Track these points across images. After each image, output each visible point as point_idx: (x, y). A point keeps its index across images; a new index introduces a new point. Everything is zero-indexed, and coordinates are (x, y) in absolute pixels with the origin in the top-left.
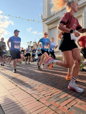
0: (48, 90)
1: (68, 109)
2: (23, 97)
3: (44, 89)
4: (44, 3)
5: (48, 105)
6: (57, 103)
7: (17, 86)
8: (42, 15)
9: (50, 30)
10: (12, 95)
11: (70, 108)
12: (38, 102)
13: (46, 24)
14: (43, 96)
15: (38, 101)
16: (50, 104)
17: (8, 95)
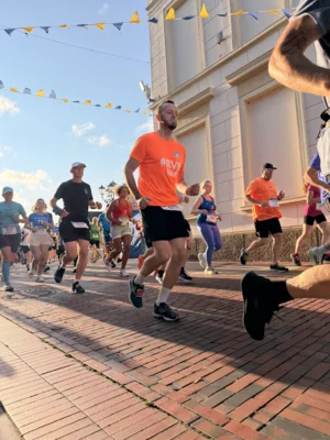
0: (186, 364)
1: (259, 430)
2: (95, 395)
3: (171, 364)
4: (152, 44)
5: (187, 419)
6: (222, 410)
7: (70, 356)
8: (150, 86)
9: (179, 137)
11: (265, 425)
12: (151, 409)
14: (170, 389)
15: (151, 405)
16: (195, 416)
17: (41, 391)
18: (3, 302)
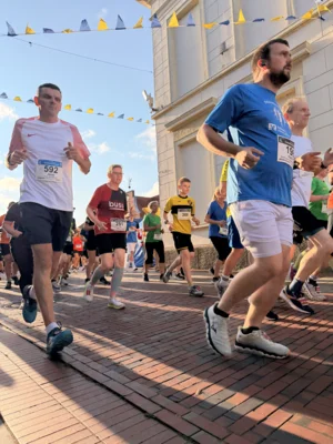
1: (259, 443)
3: (172, 376)
4: (155, 54)
8: (153, 96)
9: (181, 146)
10: (54, 402)
11: (265, 439)
12: (152, 422)
13: (167, 126)
14: (169, 401)
16: (195, 429)
17: (40, 402)
18: (3, 311)
